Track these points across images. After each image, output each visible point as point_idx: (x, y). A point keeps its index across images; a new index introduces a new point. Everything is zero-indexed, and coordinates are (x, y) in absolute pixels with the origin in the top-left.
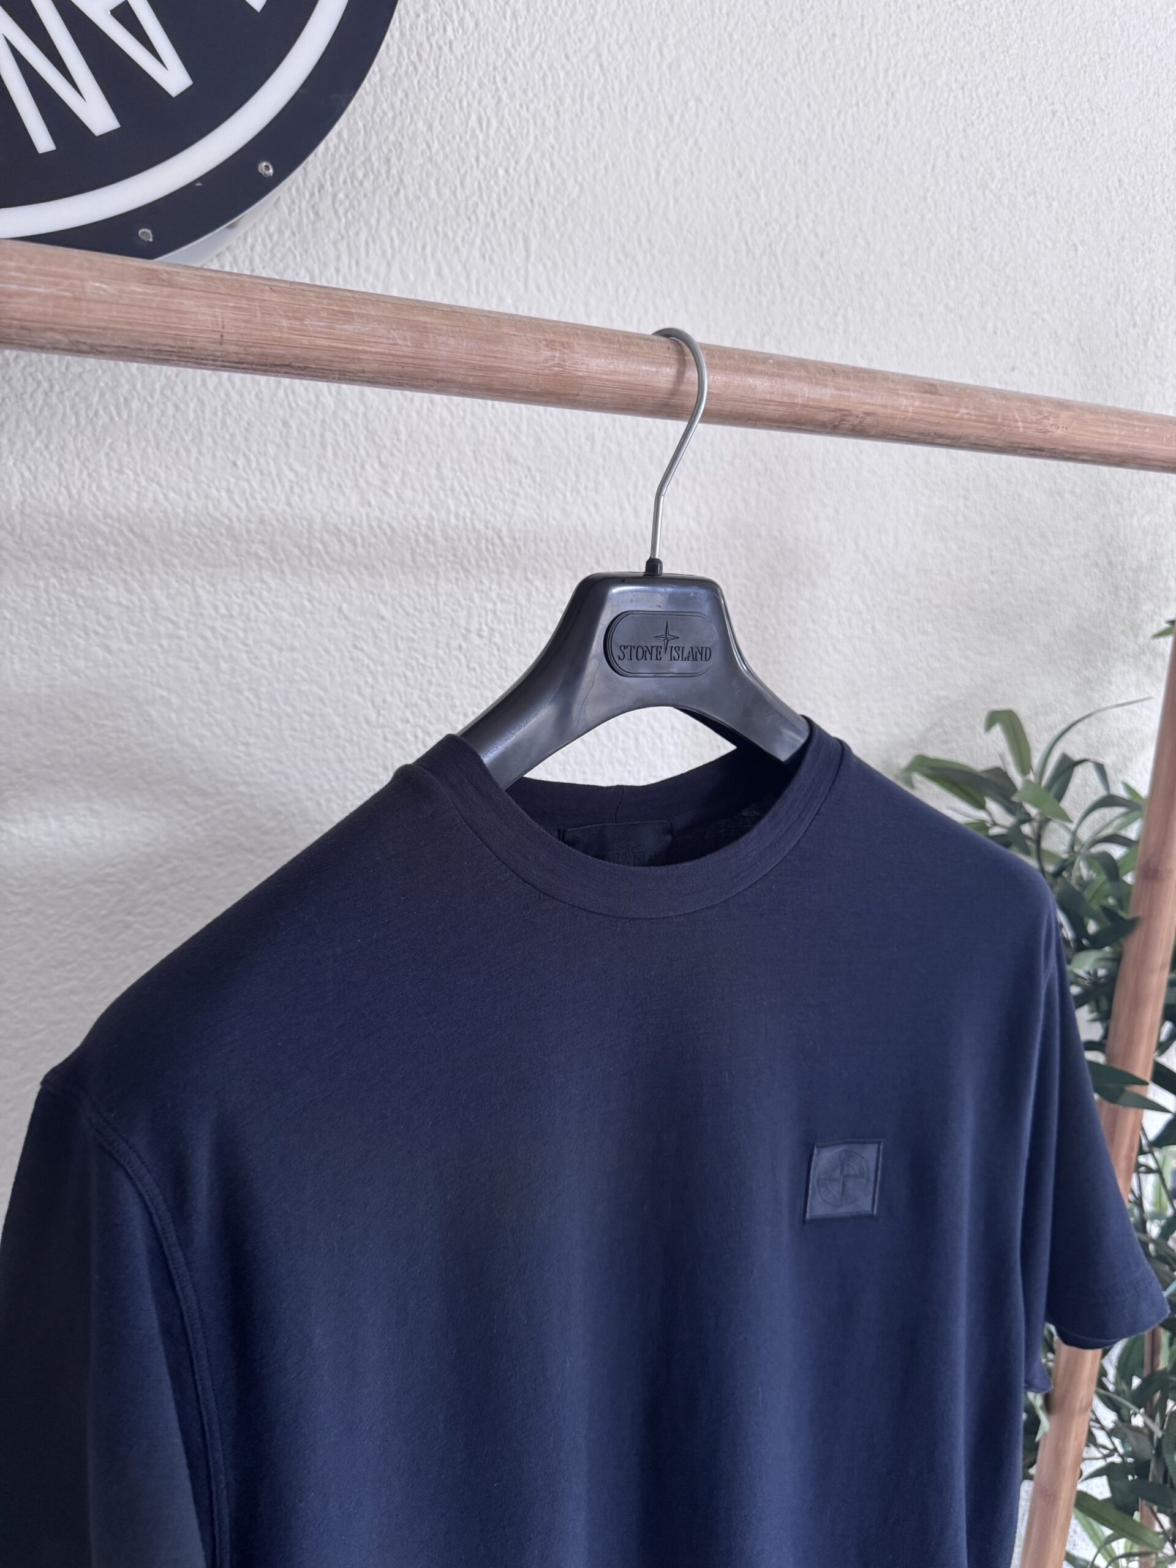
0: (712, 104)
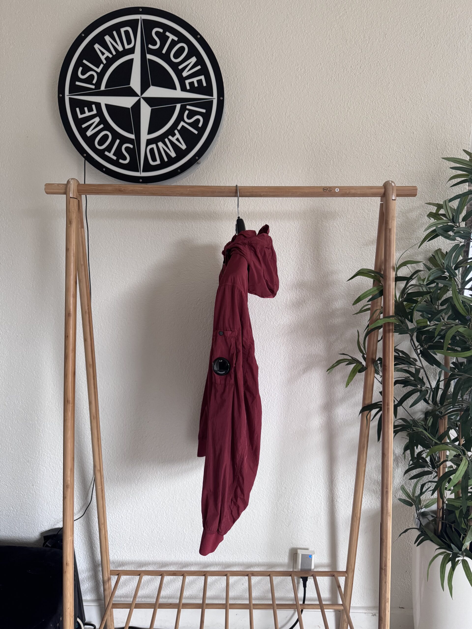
0: (298, 122)
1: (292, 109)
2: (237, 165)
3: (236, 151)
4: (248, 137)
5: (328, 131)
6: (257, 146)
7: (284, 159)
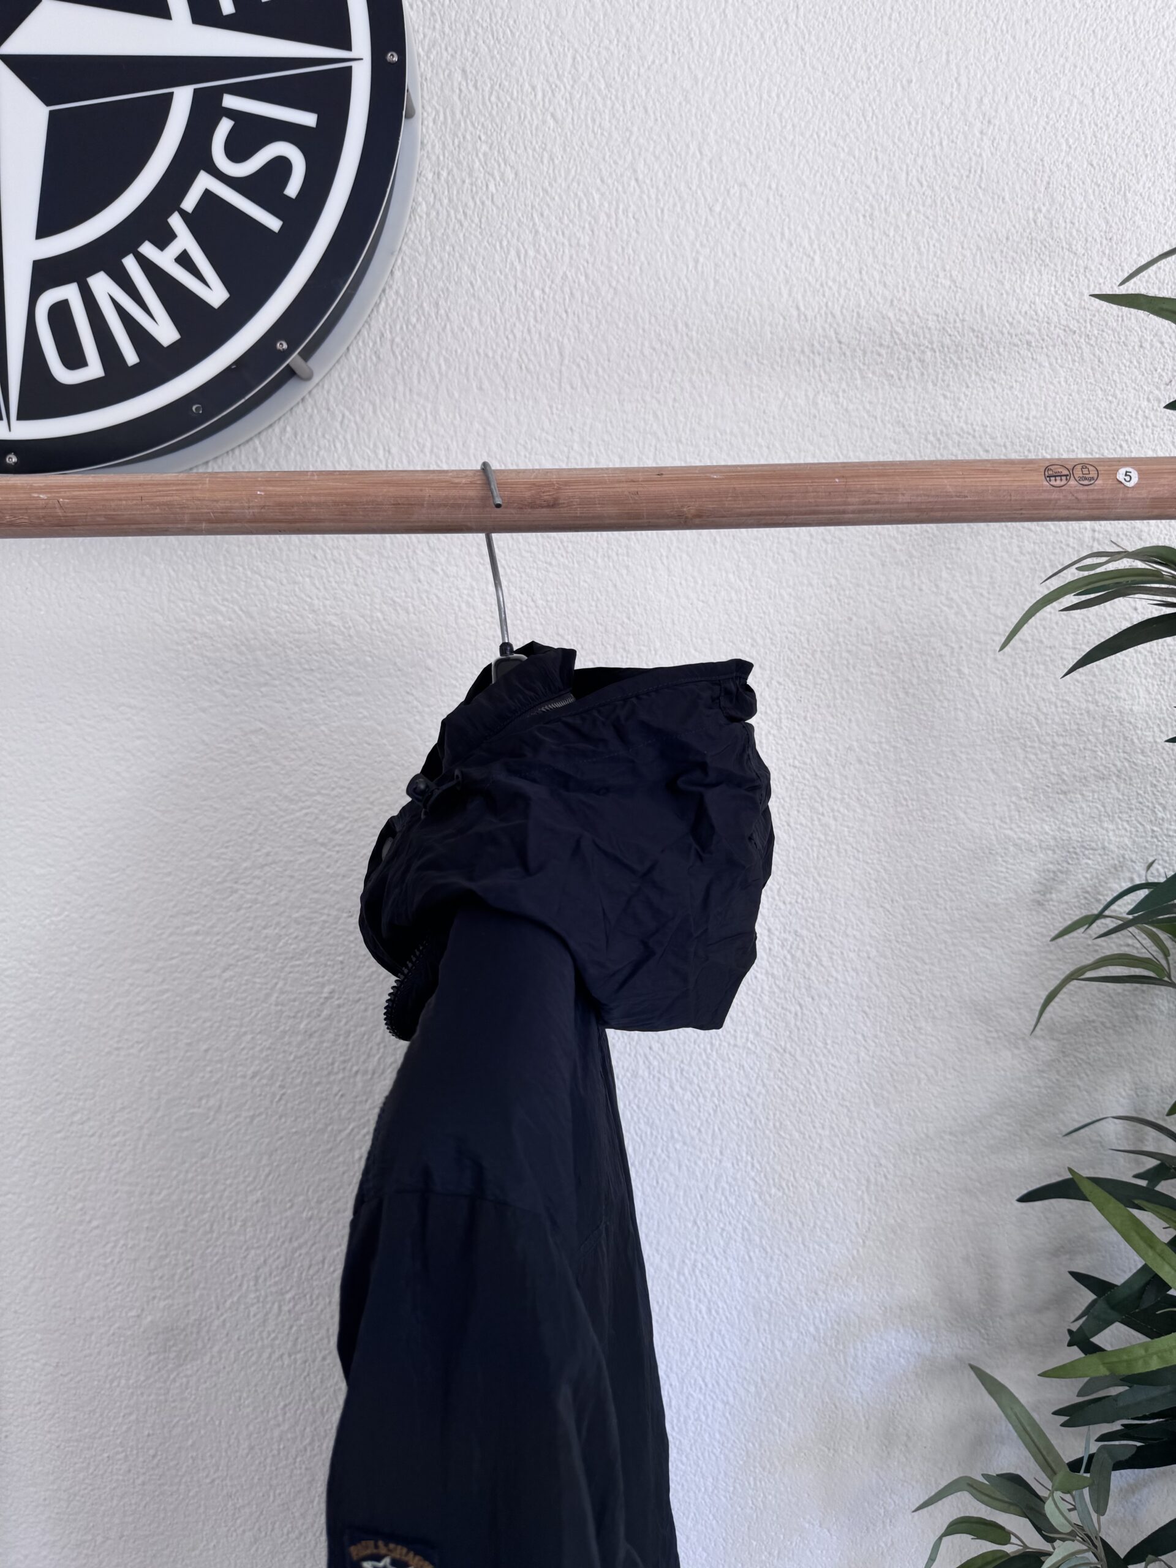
0: (759, 184)
1: (728, 124)
2: (486, 384)
3: (476, 322)
4: (531, 253)
5: (898, 226)
6: (572, 293)
7: (698, 354)
